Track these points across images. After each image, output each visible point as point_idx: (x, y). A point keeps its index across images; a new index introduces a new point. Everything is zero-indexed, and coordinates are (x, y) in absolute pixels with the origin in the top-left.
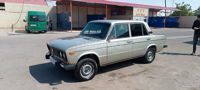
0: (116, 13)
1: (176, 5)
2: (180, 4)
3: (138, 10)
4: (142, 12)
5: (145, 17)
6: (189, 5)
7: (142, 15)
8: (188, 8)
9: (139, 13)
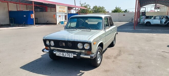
0: (39, 10)
1: (81, 5)
2: (83, 4)
3: (60, 7)
4: (63, 10)
5: (66, 14)
6: (89, 5)
7: (63, 12)
8: (88, 7)
9: (61, 10)
